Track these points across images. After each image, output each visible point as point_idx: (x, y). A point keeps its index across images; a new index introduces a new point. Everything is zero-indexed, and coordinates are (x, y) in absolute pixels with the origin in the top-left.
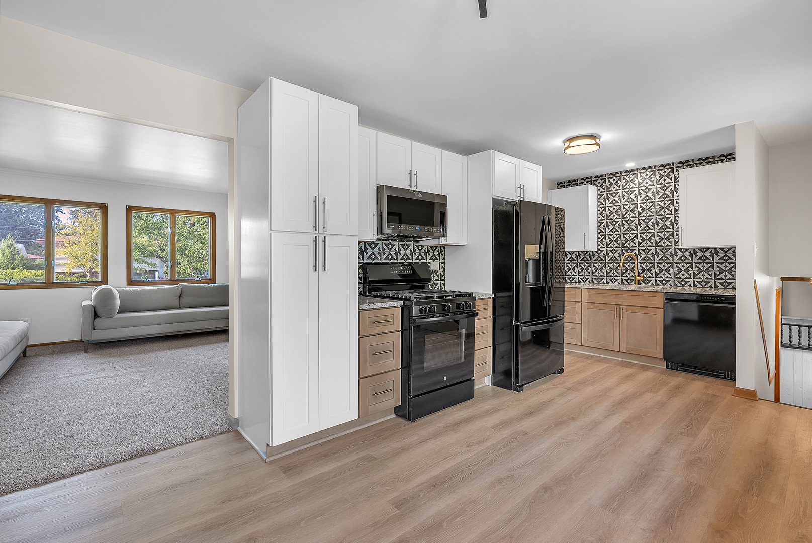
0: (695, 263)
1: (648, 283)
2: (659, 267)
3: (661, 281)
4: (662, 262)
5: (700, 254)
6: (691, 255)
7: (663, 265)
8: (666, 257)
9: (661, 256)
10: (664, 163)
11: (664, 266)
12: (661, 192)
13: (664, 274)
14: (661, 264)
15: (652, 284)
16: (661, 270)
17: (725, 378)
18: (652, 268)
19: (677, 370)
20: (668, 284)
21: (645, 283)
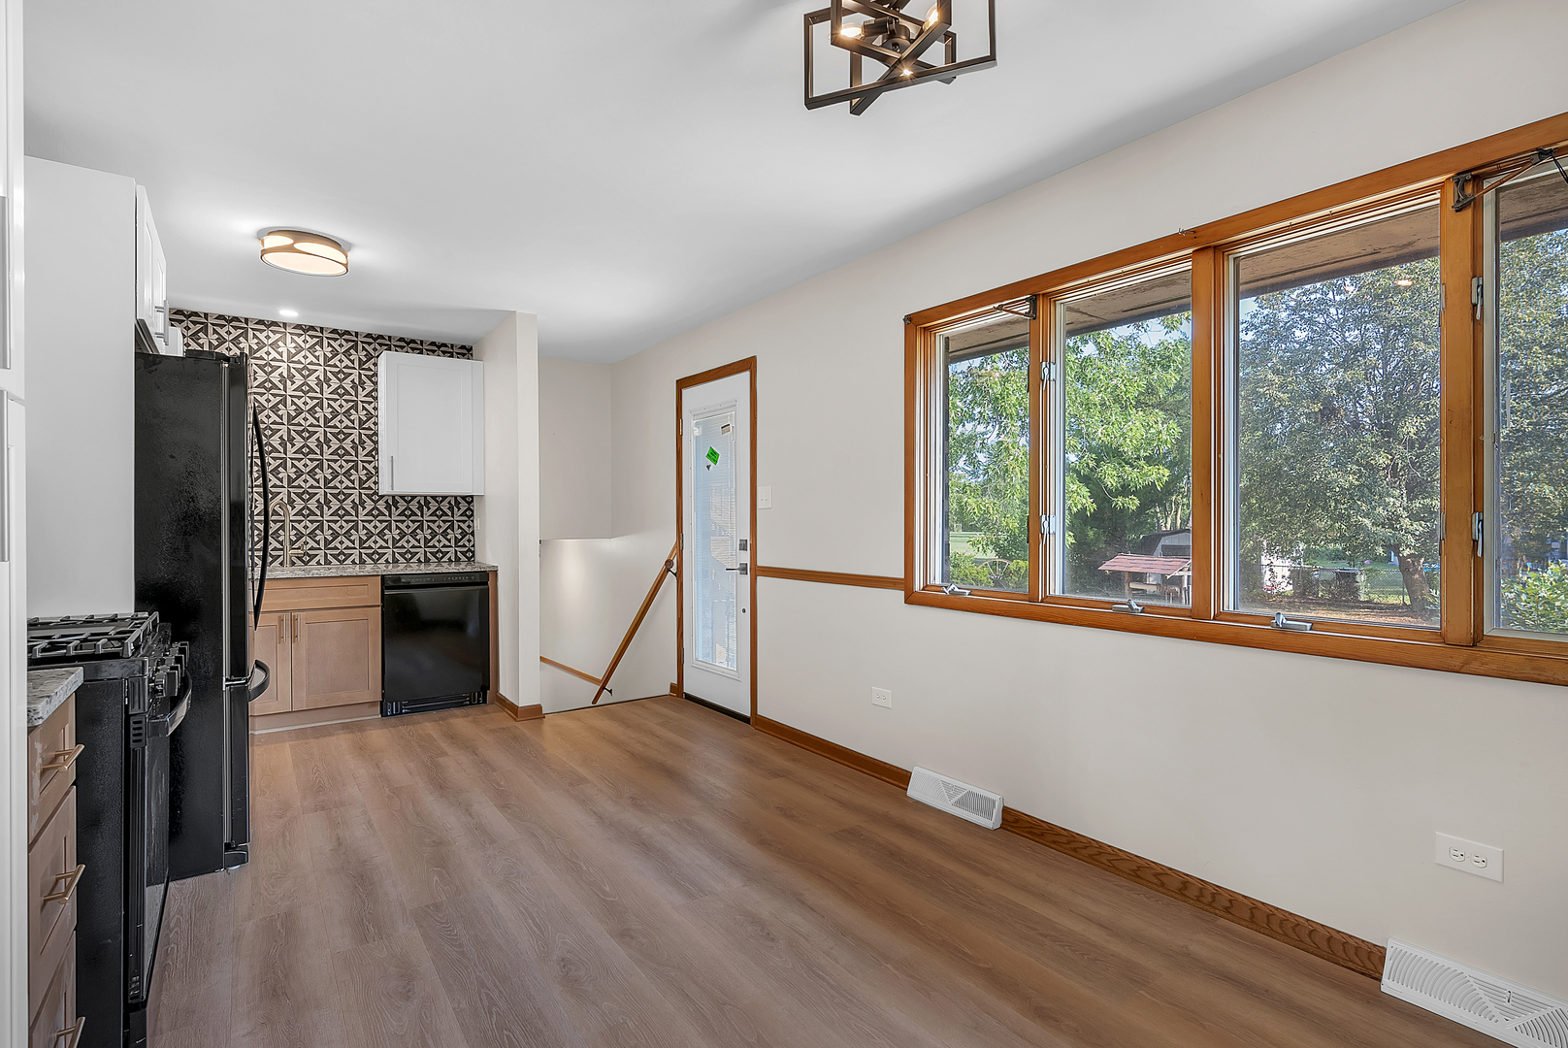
0: (395, 521)
1: (309, 561)
2: (332, 529)
3: (335, 557)
4: (337, 518)
5: (402, 505)
6: (388, 507)
7: (339, 524)
8: (344, 509)
9: (334, 508)
10: (341, 327)
11: (341, 527)
12: (335, 383)
13: (341, 543)
14: (336, 522)
15: (318, 563)
16: (335, 535)
17: (471, 704)
18: (317, 532)
19: (401, 713)
20: (382, 560)
21: (303, 561)
